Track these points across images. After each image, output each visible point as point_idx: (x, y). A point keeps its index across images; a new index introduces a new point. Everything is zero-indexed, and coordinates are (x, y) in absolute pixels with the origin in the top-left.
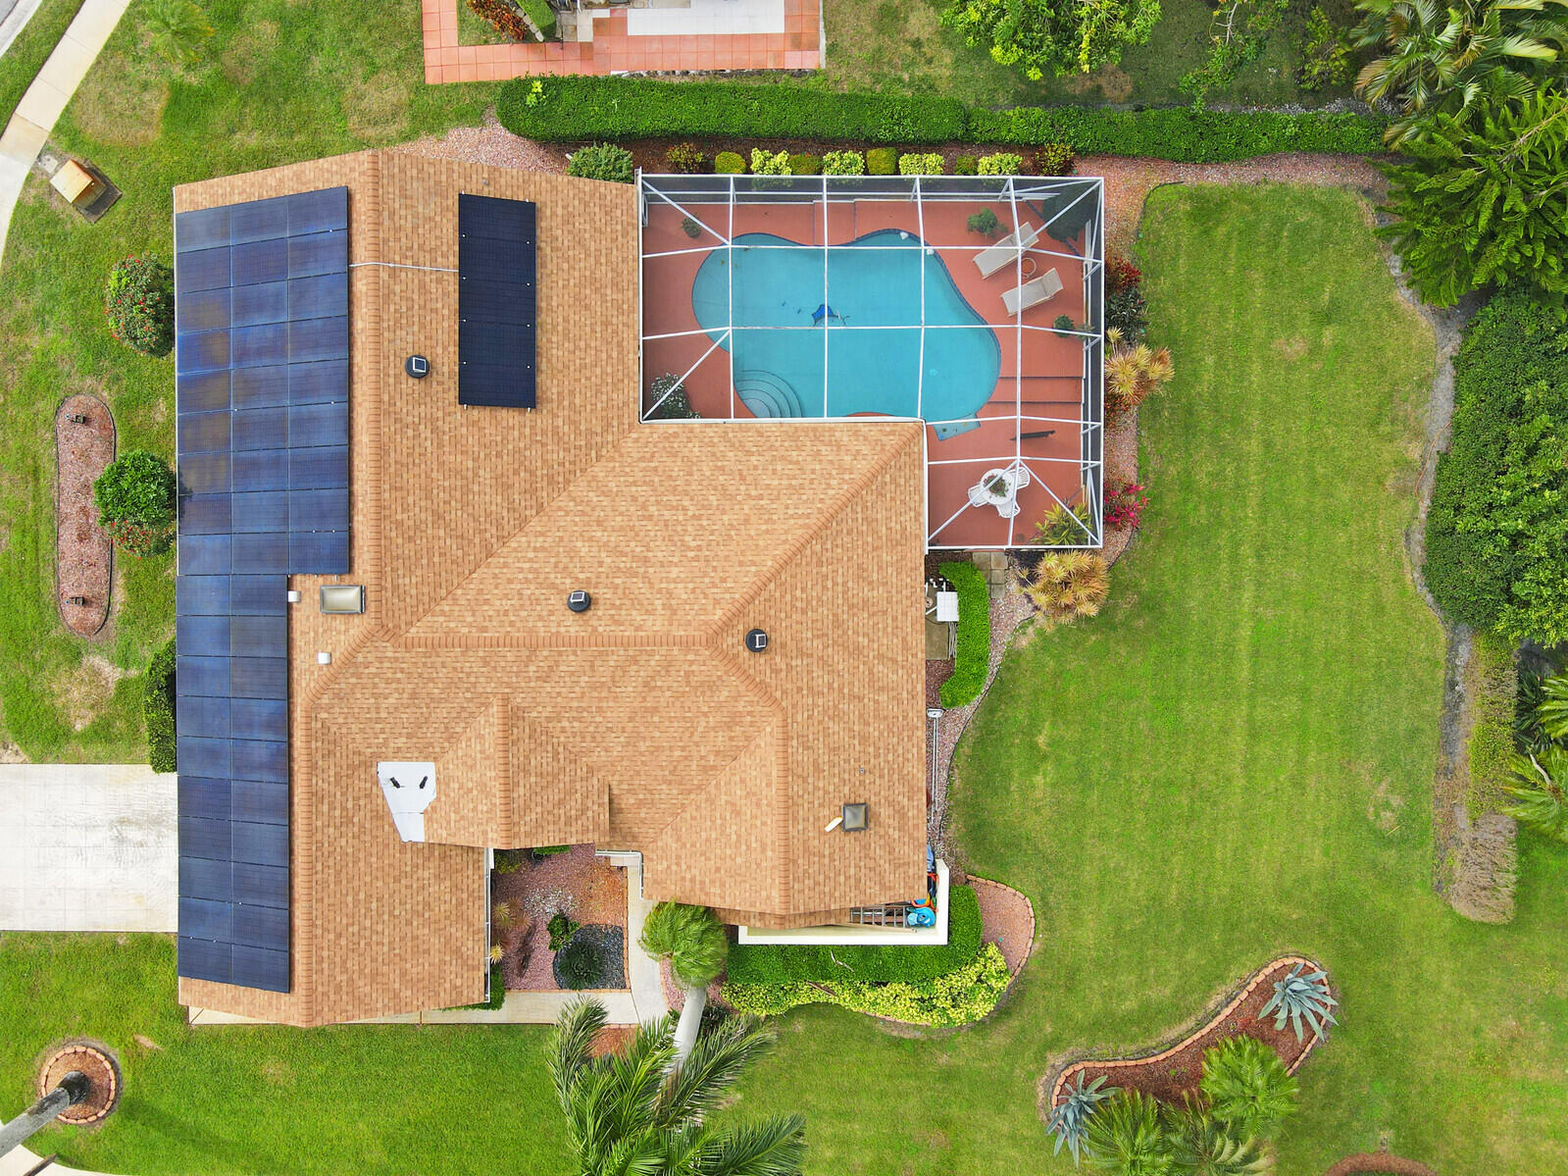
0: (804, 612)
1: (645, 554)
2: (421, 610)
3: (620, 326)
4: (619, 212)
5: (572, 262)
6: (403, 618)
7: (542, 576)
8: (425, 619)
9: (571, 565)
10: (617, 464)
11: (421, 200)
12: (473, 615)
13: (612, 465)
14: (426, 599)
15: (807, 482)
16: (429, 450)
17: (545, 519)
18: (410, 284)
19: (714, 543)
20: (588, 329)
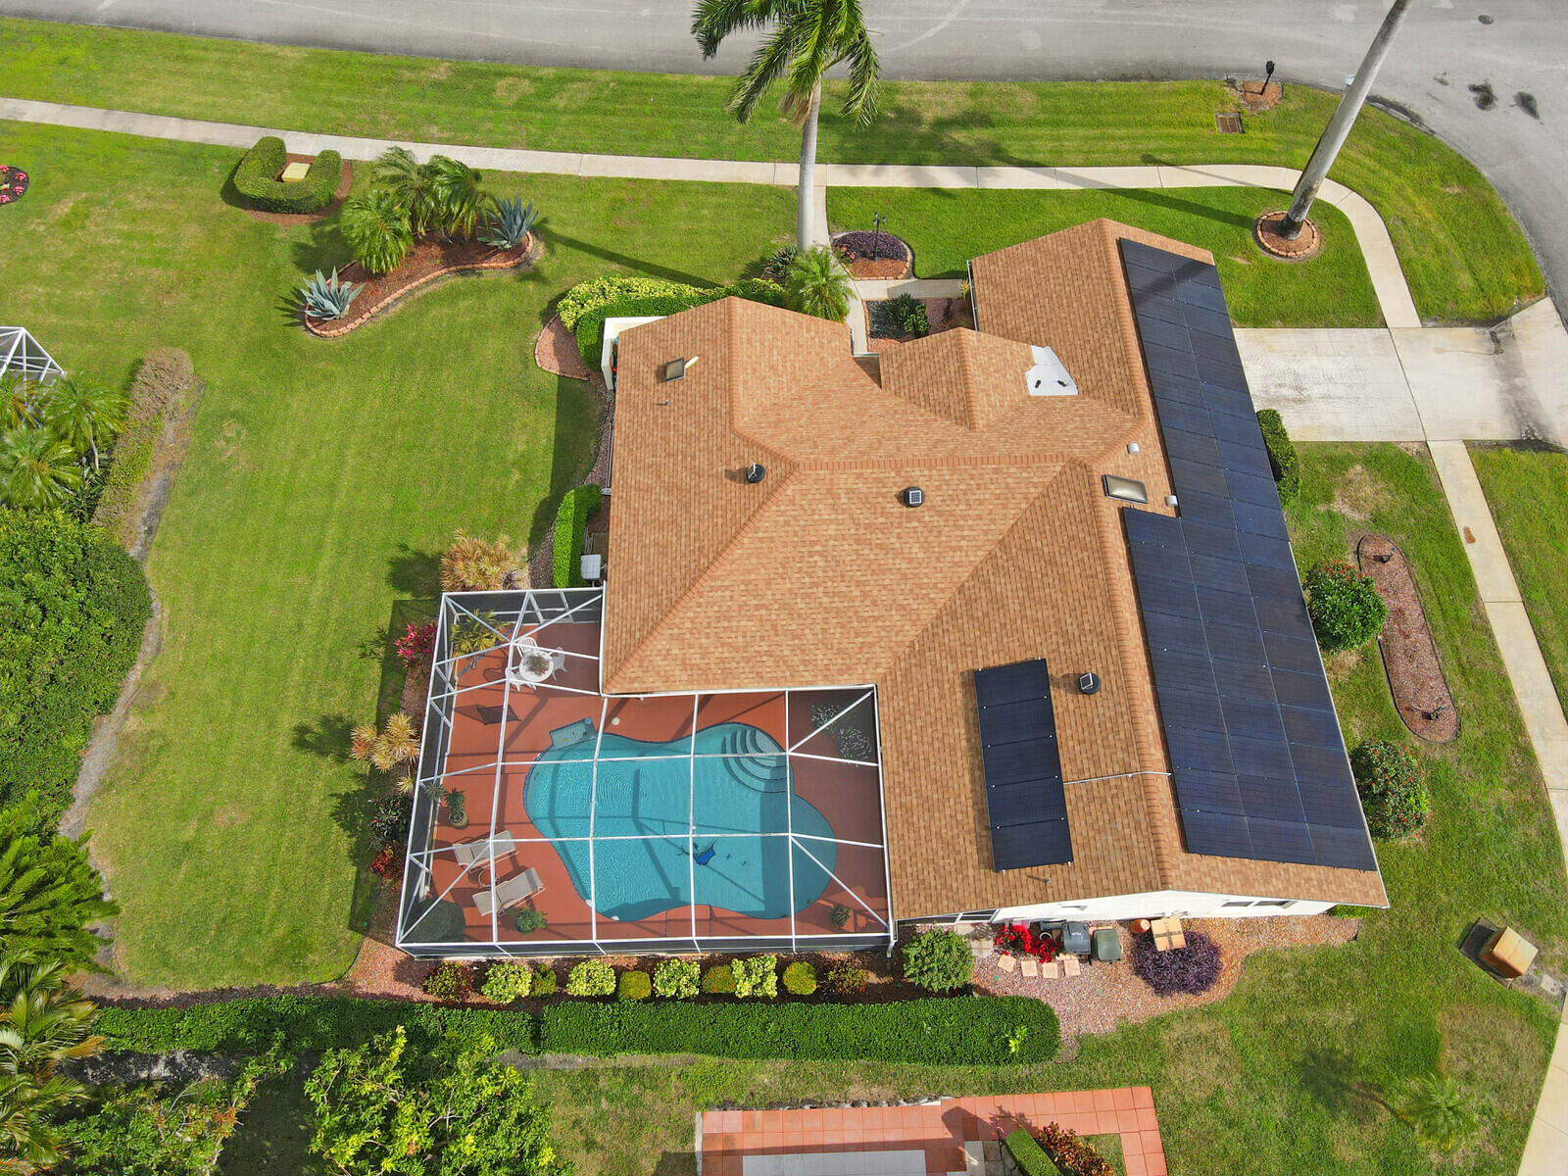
0: (715, 508)
1: (859, 547)
2: (1055, 486)
3: (901, 771)
4: (911, 887)
5: (954, 822)
6: (1069, 477)
7: (951, 523)
8: (1050, 479)
9: (926, 534)
10: (894, 639)
11: (1111, 848)
12: (1007, 484)
13: (899, 639)
14: (1051, 495)
15: (713, 625)
16: (1067, 616)
17: (955, 580)
18: (1109, 761)
19: (797, 559)
20: (932, 760)
